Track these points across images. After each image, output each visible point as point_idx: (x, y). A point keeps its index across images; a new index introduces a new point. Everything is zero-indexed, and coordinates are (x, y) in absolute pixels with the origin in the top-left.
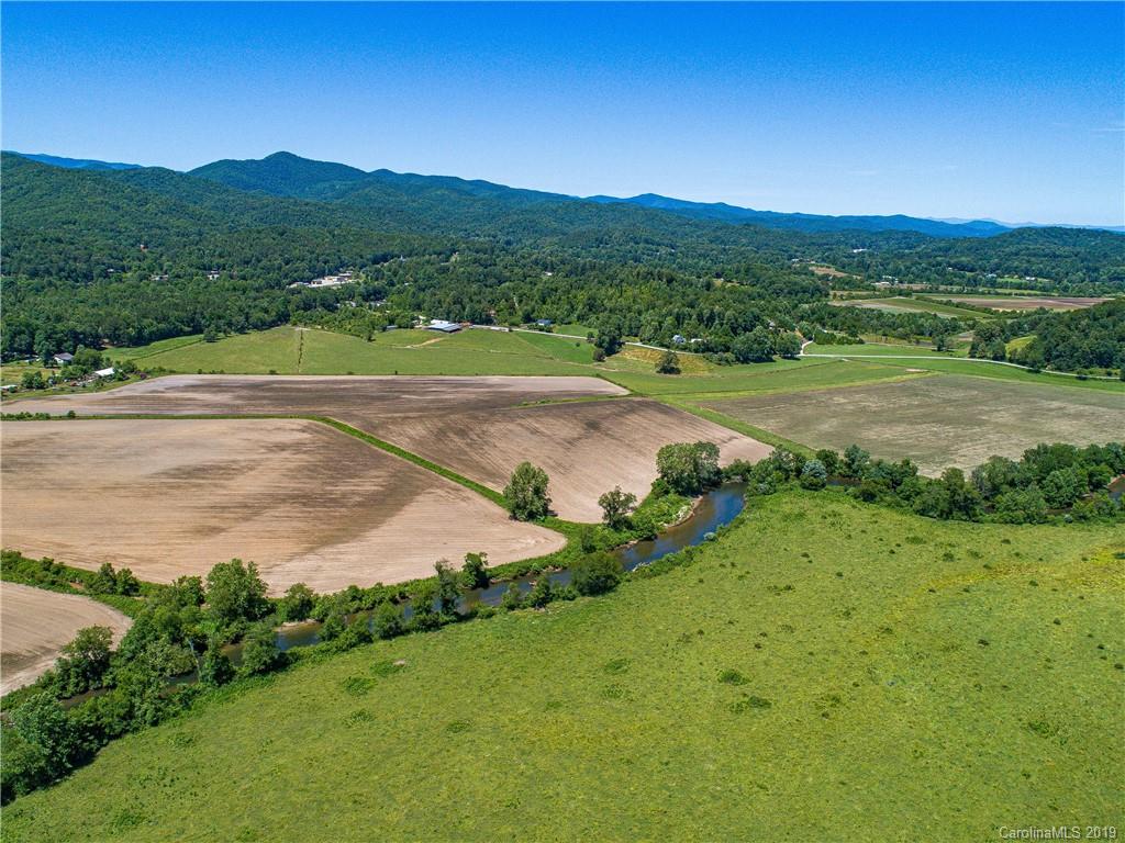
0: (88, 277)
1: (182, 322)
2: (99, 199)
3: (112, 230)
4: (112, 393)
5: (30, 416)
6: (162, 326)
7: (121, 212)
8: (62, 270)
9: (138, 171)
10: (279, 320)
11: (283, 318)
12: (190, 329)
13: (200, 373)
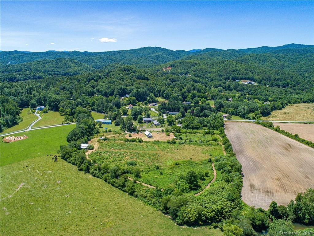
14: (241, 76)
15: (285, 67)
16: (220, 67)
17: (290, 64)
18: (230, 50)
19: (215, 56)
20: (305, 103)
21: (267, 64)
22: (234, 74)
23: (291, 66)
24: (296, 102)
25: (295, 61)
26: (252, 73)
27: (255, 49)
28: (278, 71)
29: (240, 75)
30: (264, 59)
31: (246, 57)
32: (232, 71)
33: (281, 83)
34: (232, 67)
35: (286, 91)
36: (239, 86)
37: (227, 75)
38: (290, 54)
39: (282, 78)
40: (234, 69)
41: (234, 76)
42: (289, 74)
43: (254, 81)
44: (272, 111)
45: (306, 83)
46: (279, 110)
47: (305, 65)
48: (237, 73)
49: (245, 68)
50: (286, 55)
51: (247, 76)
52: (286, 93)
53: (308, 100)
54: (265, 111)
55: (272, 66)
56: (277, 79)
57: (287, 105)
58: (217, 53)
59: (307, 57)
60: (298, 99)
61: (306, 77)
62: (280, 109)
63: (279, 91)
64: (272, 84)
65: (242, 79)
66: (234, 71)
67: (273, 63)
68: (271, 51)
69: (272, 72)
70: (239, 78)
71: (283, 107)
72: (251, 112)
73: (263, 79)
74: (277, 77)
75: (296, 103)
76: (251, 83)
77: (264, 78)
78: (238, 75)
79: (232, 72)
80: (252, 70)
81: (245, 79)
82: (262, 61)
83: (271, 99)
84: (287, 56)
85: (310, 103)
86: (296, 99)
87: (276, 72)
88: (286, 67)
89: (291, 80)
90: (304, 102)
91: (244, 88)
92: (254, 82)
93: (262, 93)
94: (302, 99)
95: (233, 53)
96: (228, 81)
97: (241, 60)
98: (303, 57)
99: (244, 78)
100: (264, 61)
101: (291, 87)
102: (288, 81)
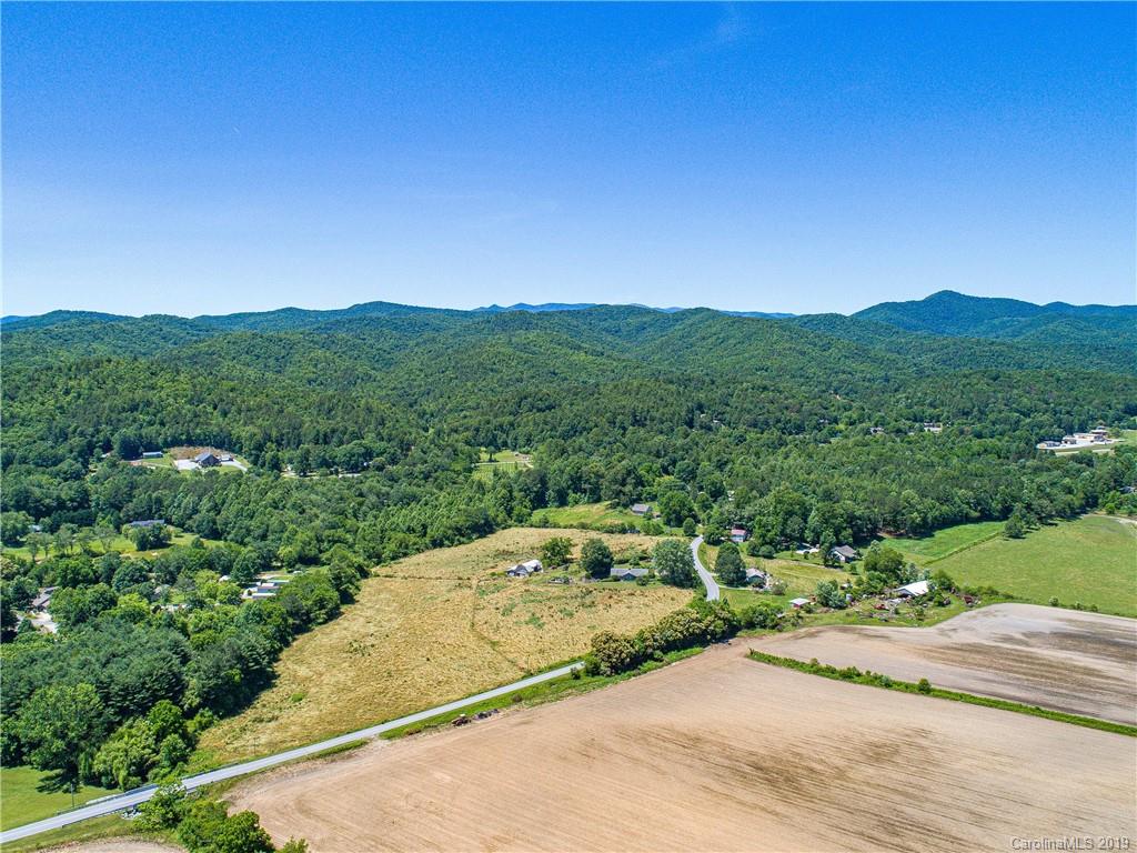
0: (800, 429)
1: (968, 503)
2: (787, 345)
3: (801, 376)
4: (942, 632)
5: (859, 675)
6: (945, 508)
7: (808, 358)
8: (779, 421)
9: (810, 318)
10: (1088, 504)
11: (1091, 503)
12: (977, 514)
13: (1055, 604)
14: (168, 431)
15: (359, 381)
16: (67, 392)
17: (374, 369)
18: (154, 317)
19: (82, 339)
20: (441, 545)
21: (292, 372)
22: (134, 421)
23: (379, 375)
24: (403, 552)
25: (389, 356)
26: (225, 414)
27: (258, 319)
28: (330, 400)
29: (162, 424)
30: (283, 352)
31: (210, 346)
32: (124, 410)
33: (340, 452)
34: (126, 392)
35: (361, 495)
36: (136, 492)
37: (98, 431)
38: (370, 335)
39: (346, 429)
40: (133, 400)
41: (129, 432)
42: (369, 410)
43: (231, 449)
44: (287, 644)
45: (432, 442)
46: (325, 622)
47: (421, 370)
48: (147, 418)
49: (190, 393)
50: (358, 337)
51: (198, 431)
52: (361, 504)
53: (450, 532)
54: (231, 678)
55: (313, 376)
56: (325, 435)
57: (365, 574)
58: (89, 328)
59: (425, 342)
60: (411, 530)
61: (432, 415)
62: (333, 615)
63: (330, 494)
64: (305, 457)
65: (176, 442)
66: (134, 408)
67: (316, 366)
68: (312, 323)
69: (306, 404)
70: (160, 440)
71: (347, 598)
72: (124, 713)
73: (268, 438)
74: (324, 426)
75: (405, 555)
76: (213, 461)
77: (274, 434)
78: (157, 427)
79: (124, 414)
80: (222, 400)
81: (190, 442)
82: (277, 360)
83: (289, 549)
84: (364, 339)
85: (461, 543)
86: (401, 535)
87: (322, 404)
88: (363, 380)
89: (379, 434)
90: (437, 544)
91: (159, 501)
92: (233, 451)
93: (247, 522)
94: (425, 527)
95: (166, 329)
96: (100, 460)
97: (189, 358)
98: (411, 343)
99: (184, 437)
100: (283, 357)
101: (380, 468)
102: (369, 440)
